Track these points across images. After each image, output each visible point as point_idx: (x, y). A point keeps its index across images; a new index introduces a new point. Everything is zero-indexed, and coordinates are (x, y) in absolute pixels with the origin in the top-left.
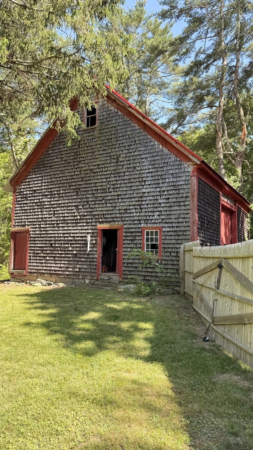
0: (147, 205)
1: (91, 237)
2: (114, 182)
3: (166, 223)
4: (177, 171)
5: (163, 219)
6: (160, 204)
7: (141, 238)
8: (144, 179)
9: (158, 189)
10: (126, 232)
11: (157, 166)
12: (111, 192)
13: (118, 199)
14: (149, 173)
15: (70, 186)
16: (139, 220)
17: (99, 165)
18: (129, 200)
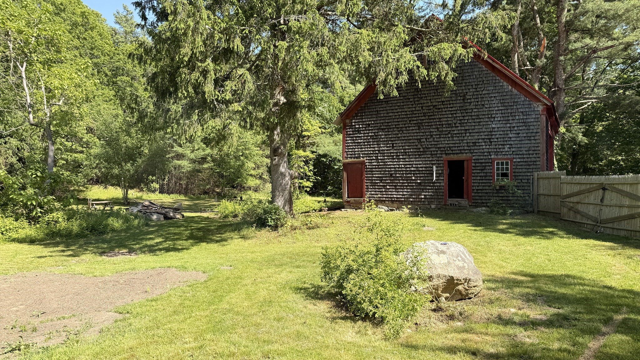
0: (497, 138)
1: (436, 167)
2: (461, 118)
3: (516, 154)
4: (527, 110)
5: (513, 151)
6: (511, 138)
7: (491, 168)
8: (493, 116)
9: (508, 125)
10: (476, 163)
11: (506, 104)
12: (458, 127)
13: (466, 133)
14: (499, 110)
15: (410, 121)
16: (489, 152)
17: (443, 102)
18: (477, 134)
